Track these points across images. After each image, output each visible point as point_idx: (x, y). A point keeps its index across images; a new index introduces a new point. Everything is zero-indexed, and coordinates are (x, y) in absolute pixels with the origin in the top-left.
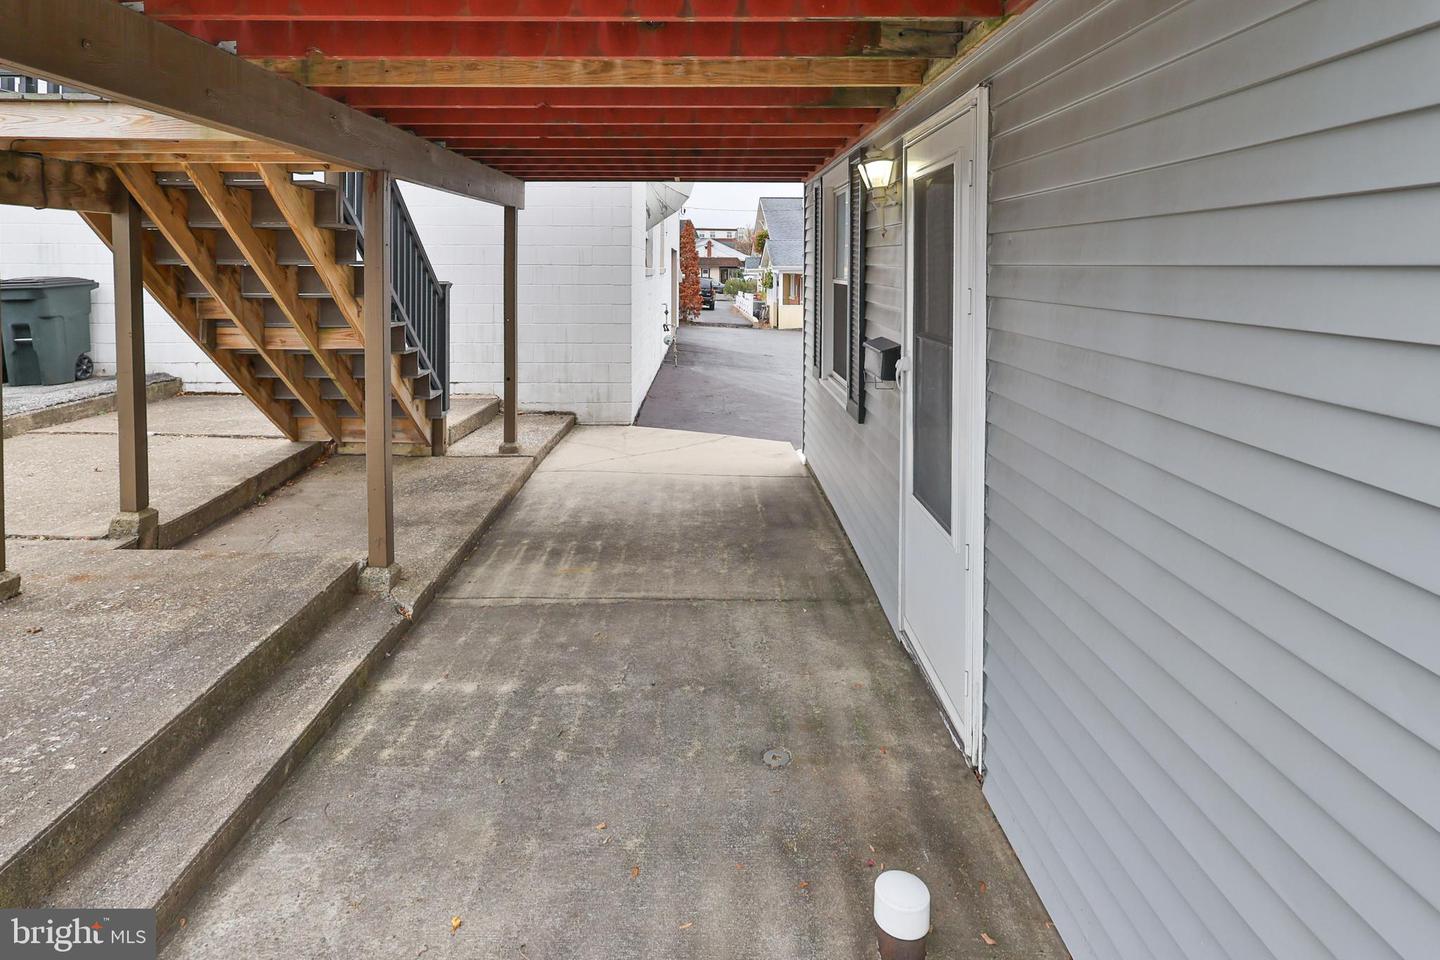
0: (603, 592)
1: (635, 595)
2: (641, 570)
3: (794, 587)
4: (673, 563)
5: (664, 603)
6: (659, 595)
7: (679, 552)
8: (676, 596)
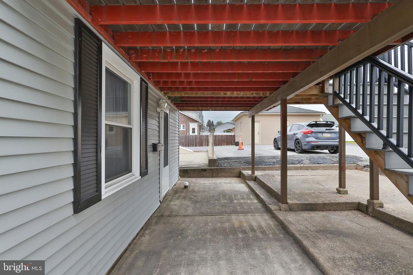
0: (228, 217)
1: (218, 217)
2: (219, 225)
3: (172, 220)
4: (209, 228)
5: (210, 215)
6: (211, 217)
7: (207, 233)
8: (207, 216)
